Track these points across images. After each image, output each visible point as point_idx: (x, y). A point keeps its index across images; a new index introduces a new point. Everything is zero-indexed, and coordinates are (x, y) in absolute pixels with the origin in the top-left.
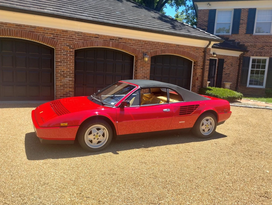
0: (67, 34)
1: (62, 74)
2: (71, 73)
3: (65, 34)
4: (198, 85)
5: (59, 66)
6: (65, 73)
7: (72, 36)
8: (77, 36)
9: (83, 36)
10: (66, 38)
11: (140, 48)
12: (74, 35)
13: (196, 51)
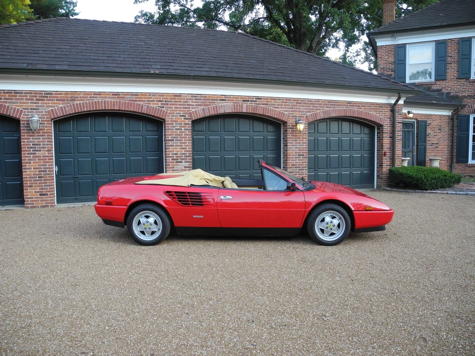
0: (181, 99)
1: (175, 158)
2: (187, 156)
3: (178, 99)
4: (387, 163)
5: (171, 146)
6: (178, 157)
7: (187, 102)
8: (194, 101)
9: (204, 100)
10: (179, 105)
11: (289, 111)
12: (191, 99)
13: (379, 109)
